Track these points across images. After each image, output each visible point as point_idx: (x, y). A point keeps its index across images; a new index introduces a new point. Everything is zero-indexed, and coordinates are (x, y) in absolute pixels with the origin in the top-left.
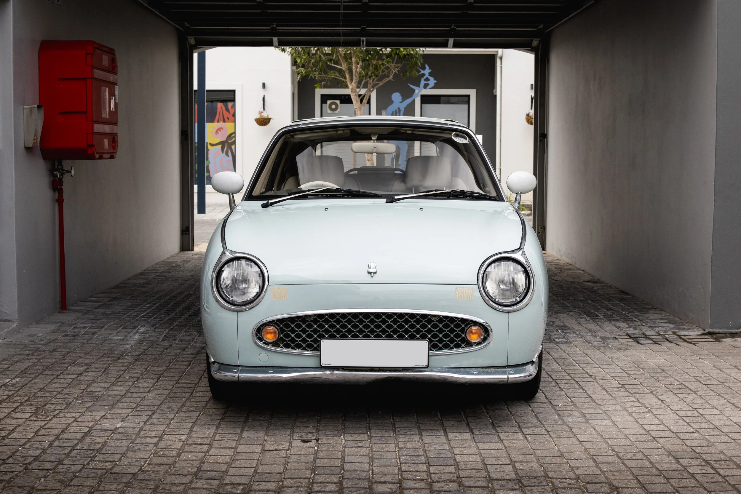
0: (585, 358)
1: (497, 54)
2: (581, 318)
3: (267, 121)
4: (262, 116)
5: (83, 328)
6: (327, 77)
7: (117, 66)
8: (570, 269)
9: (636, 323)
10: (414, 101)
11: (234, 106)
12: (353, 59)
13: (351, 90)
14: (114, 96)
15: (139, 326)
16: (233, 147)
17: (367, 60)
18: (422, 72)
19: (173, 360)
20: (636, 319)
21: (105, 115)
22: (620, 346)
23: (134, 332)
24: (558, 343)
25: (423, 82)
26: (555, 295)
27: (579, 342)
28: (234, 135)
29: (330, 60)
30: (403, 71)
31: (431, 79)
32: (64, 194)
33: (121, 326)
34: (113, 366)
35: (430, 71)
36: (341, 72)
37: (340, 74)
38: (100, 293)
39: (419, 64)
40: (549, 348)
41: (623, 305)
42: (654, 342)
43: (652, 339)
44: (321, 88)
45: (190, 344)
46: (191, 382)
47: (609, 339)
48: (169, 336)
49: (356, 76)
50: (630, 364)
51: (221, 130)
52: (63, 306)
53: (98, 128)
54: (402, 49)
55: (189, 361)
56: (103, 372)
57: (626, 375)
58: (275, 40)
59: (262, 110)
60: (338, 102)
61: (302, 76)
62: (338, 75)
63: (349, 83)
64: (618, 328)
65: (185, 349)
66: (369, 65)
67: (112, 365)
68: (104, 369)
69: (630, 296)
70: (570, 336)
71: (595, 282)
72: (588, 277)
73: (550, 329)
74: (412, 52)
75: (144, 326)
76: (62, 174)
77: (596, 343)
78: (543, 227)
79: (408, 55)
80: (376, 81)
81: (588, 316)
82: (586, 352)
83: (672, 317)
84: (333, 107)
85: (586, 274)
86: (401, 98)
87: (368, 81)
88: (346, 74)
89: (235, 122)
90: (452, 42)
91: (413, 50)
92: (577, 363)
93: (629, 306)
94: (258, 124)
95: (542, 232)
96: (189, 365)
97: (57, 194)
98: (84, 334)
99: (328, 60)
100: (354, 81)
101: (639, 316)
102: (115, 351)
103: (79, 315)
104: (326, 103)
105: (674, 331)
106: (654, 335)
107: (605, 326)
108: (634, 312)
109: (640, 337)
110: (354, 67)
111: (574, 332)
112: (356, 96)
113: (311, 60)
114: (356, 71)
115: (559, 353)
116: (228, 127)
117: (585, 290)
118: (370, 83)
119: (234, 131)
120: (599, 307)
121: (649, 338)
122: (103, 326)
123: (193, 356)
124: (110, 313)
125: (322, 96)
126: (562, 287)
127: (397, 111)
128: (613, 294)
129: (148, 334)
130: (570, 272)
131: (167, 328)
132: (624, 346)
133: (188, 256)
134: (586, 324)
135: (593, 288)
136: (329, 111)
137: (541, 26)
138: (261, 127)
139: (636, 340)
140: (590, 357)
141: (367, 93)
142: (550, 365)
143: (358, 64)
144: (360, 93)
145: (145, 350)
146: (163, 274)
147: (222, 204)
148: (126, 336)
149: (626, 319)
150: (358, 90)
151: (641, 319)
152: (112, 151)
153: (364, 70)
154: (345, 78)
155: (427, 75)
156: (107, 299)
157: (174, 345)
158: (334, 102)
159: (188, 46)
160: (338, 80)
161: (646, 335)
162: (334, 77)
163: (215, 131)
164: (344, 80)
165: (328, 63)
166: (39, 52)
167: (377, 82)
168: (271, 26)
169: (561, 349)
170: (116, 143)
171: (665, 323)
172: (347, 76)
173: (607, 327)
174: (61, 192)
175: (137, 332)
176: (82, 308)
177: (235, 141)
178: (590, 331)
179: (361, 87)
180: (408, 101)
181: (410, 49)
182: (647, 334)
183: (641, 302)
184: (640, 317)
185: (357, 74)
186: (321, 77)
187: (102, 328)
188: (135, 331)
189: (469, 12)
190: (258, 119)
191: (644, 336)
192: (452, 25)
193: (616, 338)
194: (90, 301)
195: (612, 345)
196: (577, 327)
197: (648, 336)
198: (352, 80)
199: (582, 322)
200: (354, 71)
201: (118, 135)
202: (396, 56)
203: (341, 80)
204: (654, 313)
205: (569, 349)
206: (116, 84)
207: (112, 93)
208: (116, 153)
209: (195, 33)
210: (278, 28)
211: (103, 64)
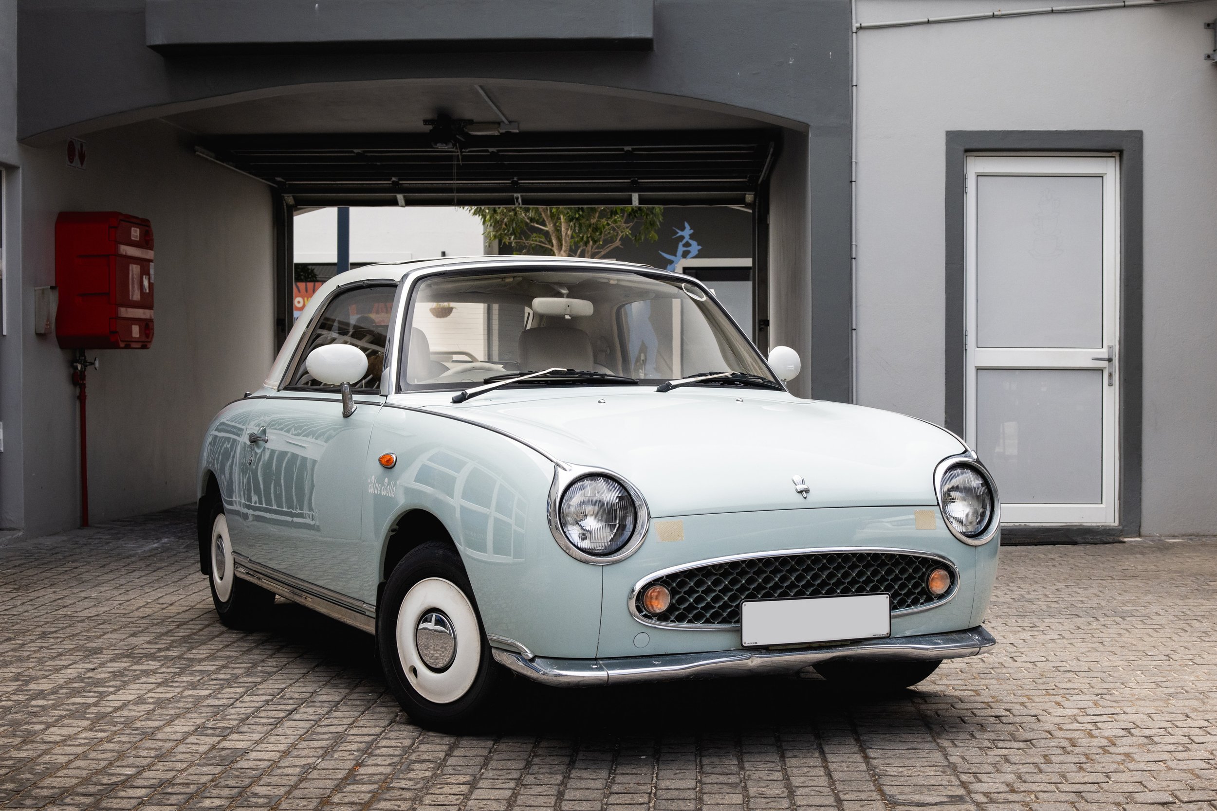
3: (447, 311)
6: (528, 244)
7: (152, 240)
12: (562, 219)
14: (148, 274)
17: (577, 219)
18: (680, 233)
21: (136, 296)
25: (681, 249)
29: (531, 219)
30: (635, 232)
31: (694, 243)
32: (87, 390)
35: (692, 231)
36: (547, 234)
37: (546, 239)
49: (566, 242)
52: (85, 522)
53: (125, 312)
58: (400, 197)
62: (542, 239)
63: (556, 250)
66: (581, 225)
76: (85, 366)
80: (596, 248)
88: (553, 238)
90: (637, 197)
94: (435, 315)
97: (78, 391)
99: (528, 218)
100: (563, 248)
103: (100, 531)
110: (563, 230)
114: (566, 234)
118: (588, 252)
152: (144, 339)
153: (577, 233)
155: (687, 238)
159: (285, 207)
160: (543, 247)
162: (538, 243)
164: (551, 247)
165: (530, 223)
166: (56, 228)
167: (597, 250)
168: (391, 180)
170: (151, 331)
172: (554, 242)
174: (83, 387)
185: (567, 238)
198: (560, 246)
200: (564, 234)
203: (548, 247)
206: (151, 261)
207: (145, 271)
208: (150, 342)
209: (293, 190)
210: (401, 182)
211: (133, 238)
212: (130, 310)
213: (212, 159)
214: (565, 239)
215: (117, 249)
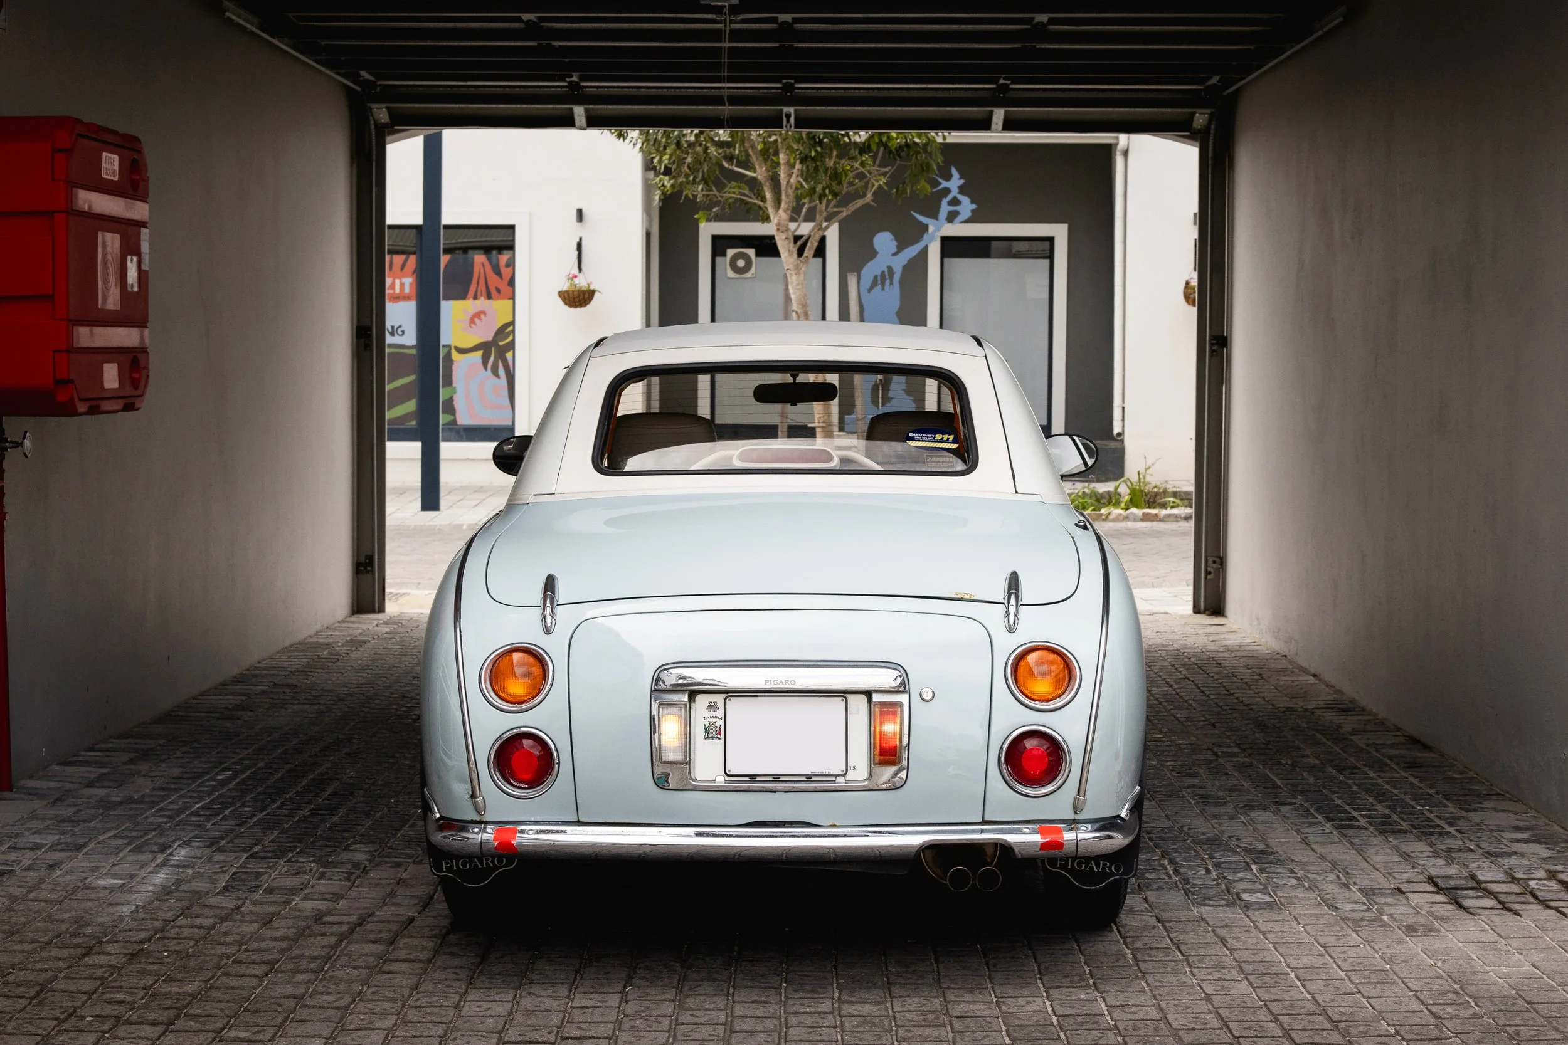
0: (1321, 960)
1: (1117, 144)
2: (1310, 825)
3: (586, 296)
4: (575, 285)
5: (31, 849)
6: (722, 197)
7: (146, 180)
8: (1283, 671)
9: (1450, 842)
10: (925, 251)
11: (511, 263)
12: (782, 156)
13: (775, 228)
14: (138, 253)
15: (177, 844)
16: (509, 355)
17: (813, 159)
18: (944, 184)
19: (228, 957)
20: (1452, 830)
21: (111, 299)
22: (1411, 920)
23: (159, 861)
24: (1247, 907)
25: (945, 208)
26: (1244, 750)
27: (1305, 904)
28: (511, 328)
29: (730, 158)
30: (896, 181)
31: (965, 200)
33: (129, 844)
34: (66, 977)
35: (962, 181)
36: (753, 184)
37: (751, 190)
38: (119, 737)
39: (935, 167)
40: (1226, 926)
41: (1416, 781)
42: (1500, 902)
43: (1494, 895)
44: (709, 220)
45: (288, 902)
46: (253, 1038)
47: (1383, 895)
48: (244, 877)
49: (787, 196)
50: (1441, 981)
51: (482, 316)
53: (88, 337)
54: (894, 134)
55: (268, 962)
56: (32, 999)
57: (1432, 1021)
58: (579, 112)
59: (576, 271)
60: (751, 252)
61: (663, 193)
62: (747, 192)
63: (771, 211)
64: (1406, 856)
65: (270, 922)
66: (816, 168)
67: (62, 975)
68: (37, 988)
69: (1432, 755)
70: (1281, 882)
71: (1345, 711)
72: (1327, 695)
73: (1230, 862)
74: (917, 140)
75: (187, 843)
76: (2, 451)
77: (1348, 907)
78: (1218, 560)
79: (907, 145)
80: (835, 206)
81: (1329, 820)
82: (1322, 940)
83: (1542, 821)
84: (741, 263)
85: (1323, 686)
86: (895, 243)
87: (816, 206)
88: (766, 189)
89: (512, 297)
90: (1002, 116)
91: (919, 136)
92: (1299, 979)
93: (1431, 787)
94: (566, 304)
95: (1217, 570)
96: (267, 975)
98: (28, 868)
99: (725, 158)
100: (783, 205)
101: (1459, 818)
102: (86, 925)
103: (37, 804)
104: (724, 255)
105: (1553, 868)
106: (1499, 882)
107: (1372, 851)
108: (1446, 806)
109: (1462, 889)
110: (782, 175)
111: (1292, 871)
112: (787, 241)
113: (685, 158)
114: (788, 182)
115: (1251, 942)
116: (498, 310)
117: (1319, 736)
118: (821, 212)
119: (511, 319)
120: (1355, 788)
121: (1485, 890)
122: (82, 841)
123: (285, 945)
124: (119, 799)
125: (716, 239)
126: (1261, 726)
127: (886, 273)
128: (1391, 746)
129: (193, 867)
130: (1284, 680)
131: (244, 850)
132: (1421, 920)
133: (365, 627)
134: (1323, 844)
135: (1339, 727)
136: (730, 274)
137: (1215, 80)
138: (572, 310)
139: (1453, 895)
140: (1334, 955)
141: (815, 234)
142: (1226, 984)
143: (793, 167)
144: (798, 233)
145: (166, 922)
146: (289, 681)
147: (481, 487)
148: (133, 876)
149: (1426, 830)
150: (793, 226)
151: (1464, 829)
152: (129, 391)
153: (806, 180)
154: (763, 199)
155: (955, 192)
156: (125, 757)
157: (248, 907)
158: (742, 253)
159: (373, 127)
160: (747, 203)
161: (1479, 882)
162: (739, 197)
163: (468, 318)
164: (761, 204)
165: (726, 165)
167: (835, 210)
168: (568, 80)
169: (1256, 927)
170: (144, 373)
171: (1527, 841)
172: (768, 195)
173: (1376, 854)
175: (164, 864)
176: (52, 784)
177: (513, 342)
178: (1334, 865)
179: (801, 218)
180: (912, 251)
181: (914, 132)
182: (1481, 878)
183: (1462, 773)
184: (1461, 823)
185: (790, 191)
186: (708, 195)
187: (79, 848)
188: (160, 858)
189: (1038, 46)
190: (566, 291)
191: (1475, 885)
192: (999, 78)
193: (1400, 890)
194: (81, 763)
195: (1391, 916)
196: (1300, 855)
197: (1483, 885)
198: (778, 203)
199: (1311, 838)
200: (783, 183)
201: (148, 350)
202: (882, 149)
203: (755, 204)
204: (1496, 810)
205: (1277, 928)
206: (143, 224)
207: (130, 247)
208: (142, 396)
209: (389, 96)
210: (583, 84)
211: (105, 176)
212: (99, 330)
213: (254, 29)
214: (786, 192)
215: (70, 198)
